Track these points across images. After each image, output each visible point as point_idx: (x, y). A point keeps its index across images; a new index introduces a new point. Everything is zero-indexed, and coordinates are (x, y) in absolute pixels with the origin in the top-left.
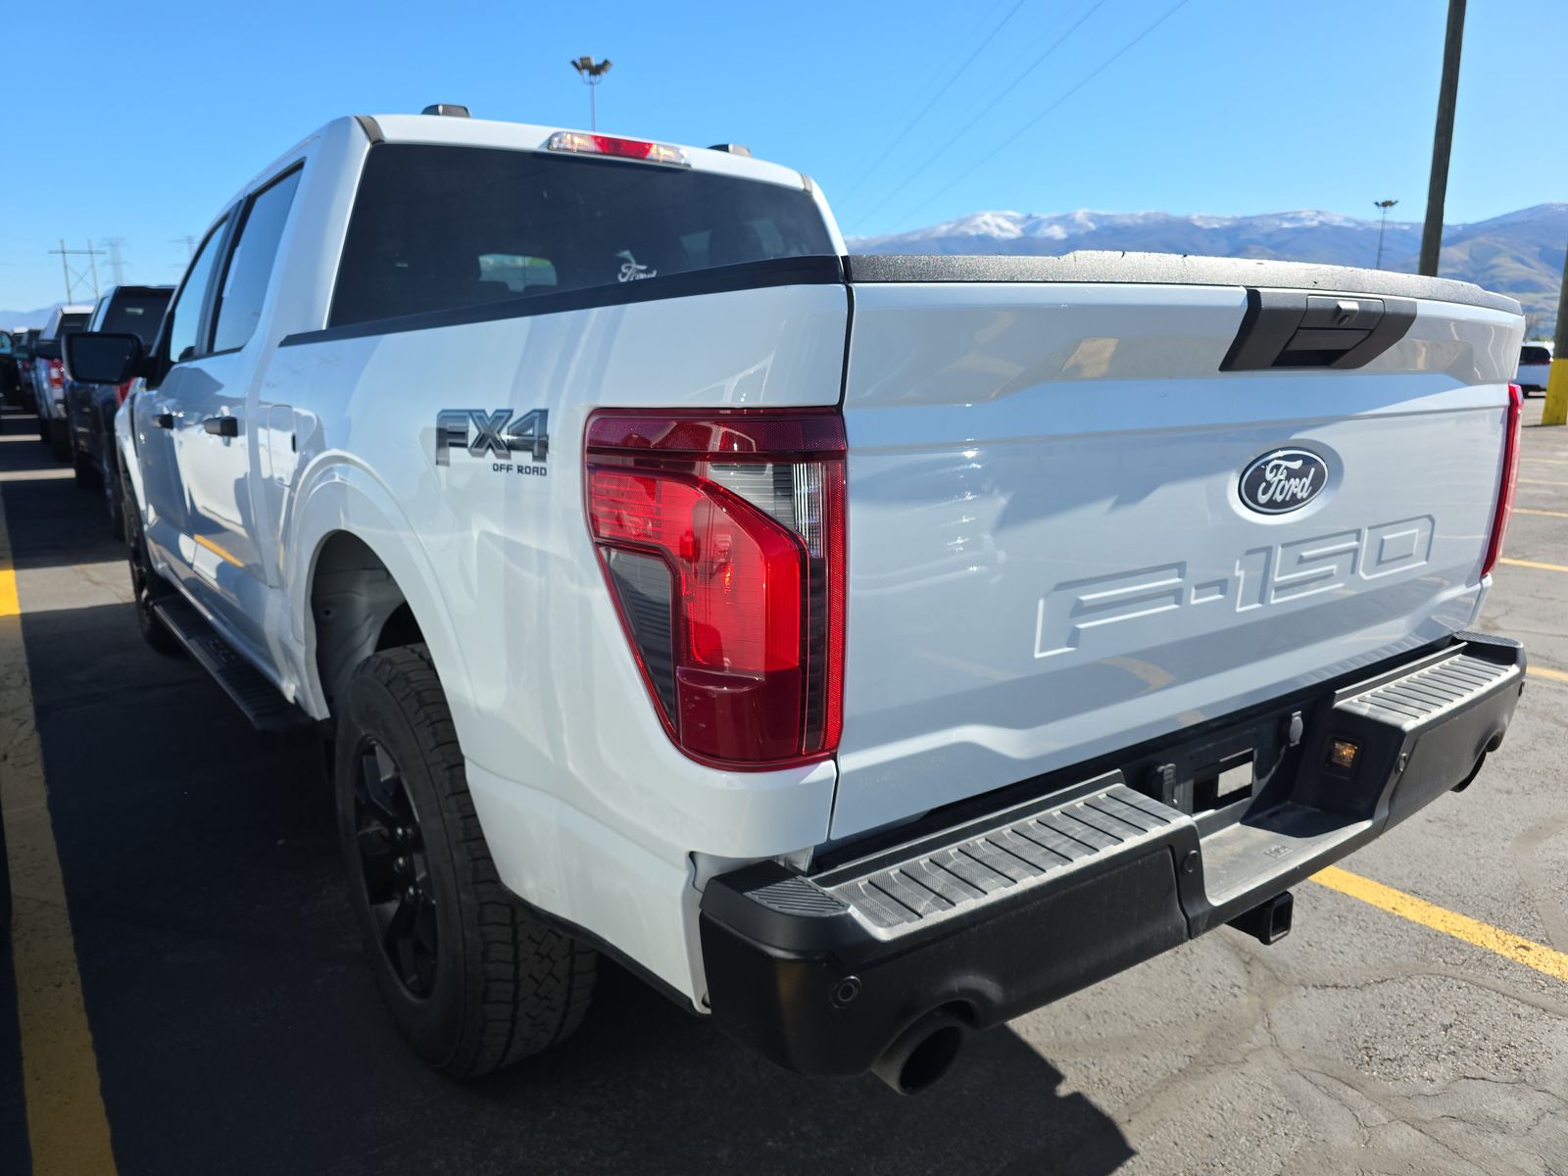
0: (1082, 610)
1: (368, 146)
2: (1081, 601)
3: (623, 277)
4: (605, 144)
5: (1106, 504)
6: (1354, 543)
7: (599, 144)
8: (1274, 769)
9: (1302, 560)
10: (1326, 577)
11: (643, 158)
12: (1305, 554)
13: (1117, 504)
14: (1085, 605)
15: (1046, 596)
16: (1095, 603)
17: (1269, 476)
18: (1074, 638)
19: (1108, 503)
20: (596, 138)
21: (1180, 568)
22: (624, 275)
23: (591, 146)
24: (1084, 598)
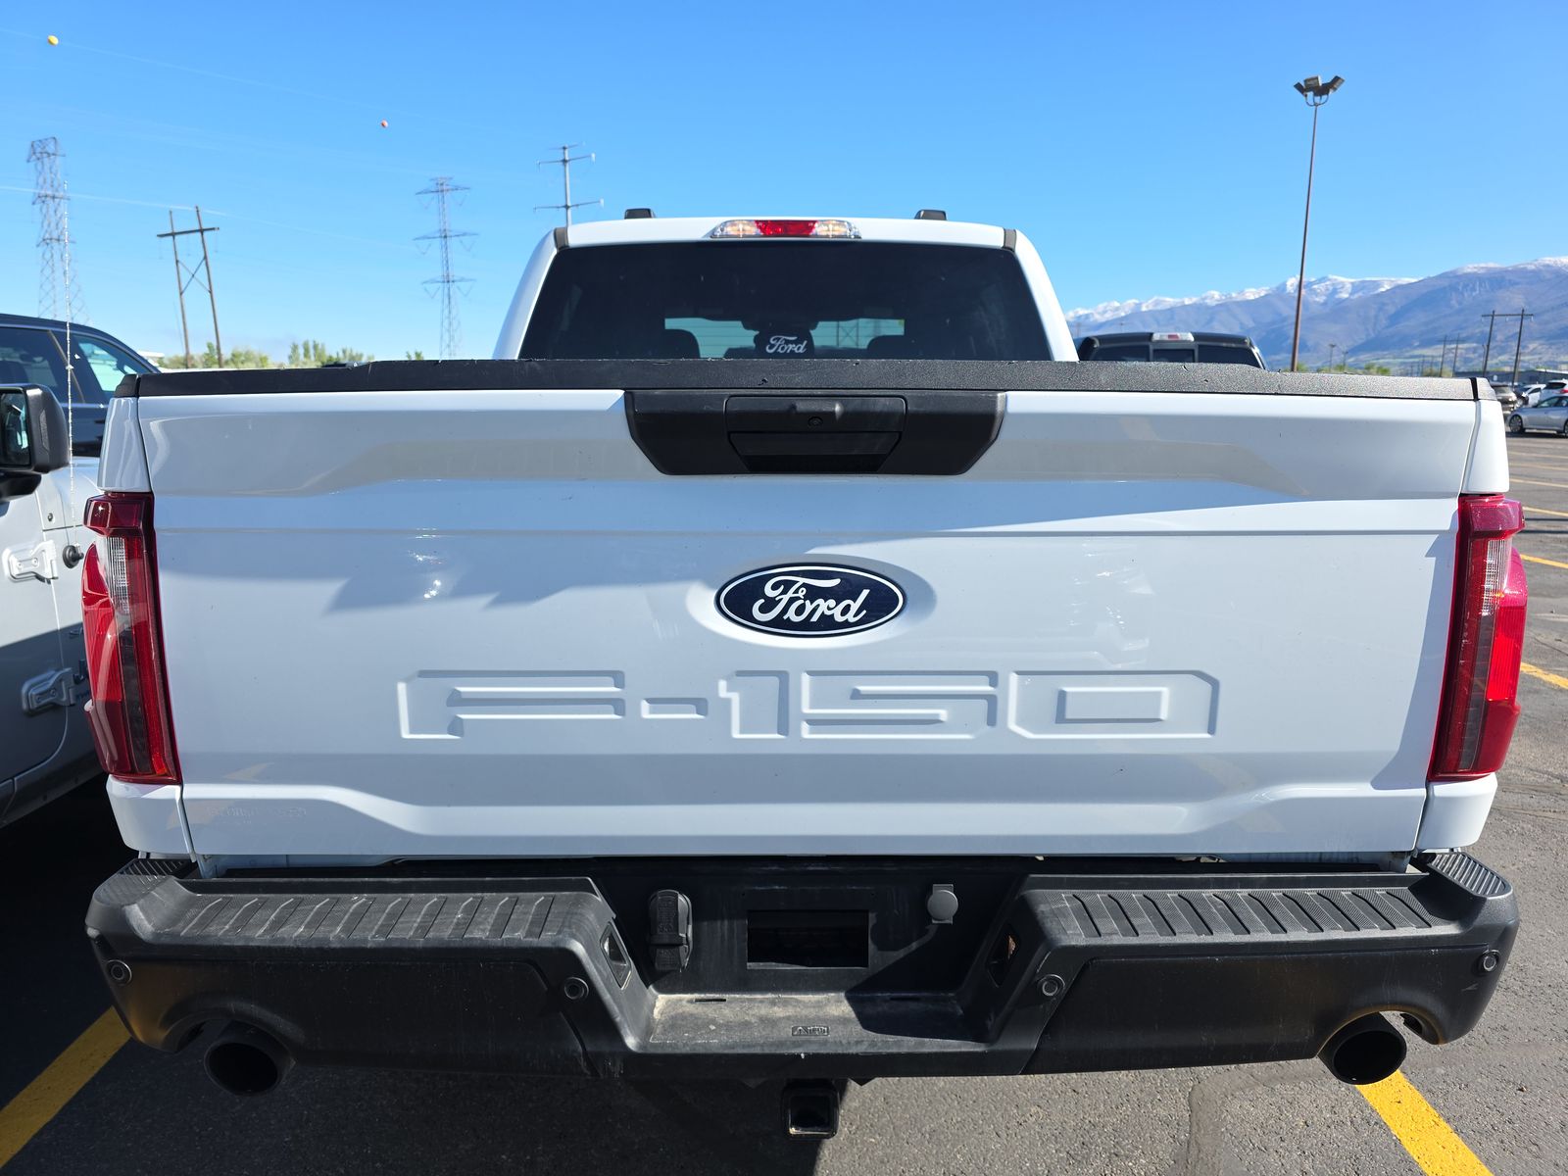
0: (458, 700)
1: (555, 252)
2: (459, 692)
3: (770, 348)
4: (765, 226)
5: (484, 600)
6: (987, 689)
7: (760, 227)
8: (914, 945)
9: (856, 695)
10: (932, 722)
11: (808, 236)
12: (863, 688)
13: (497, 602)
14: (464, 697)
15: (407, 680)
16: (485, 697)
17: (769, 591)
18: (455, 727)
19: (485, 600)
20: (757, 222)
21: (618, 678)
22: (772, 346)
23: (752, 231)
24: (462, 689)
